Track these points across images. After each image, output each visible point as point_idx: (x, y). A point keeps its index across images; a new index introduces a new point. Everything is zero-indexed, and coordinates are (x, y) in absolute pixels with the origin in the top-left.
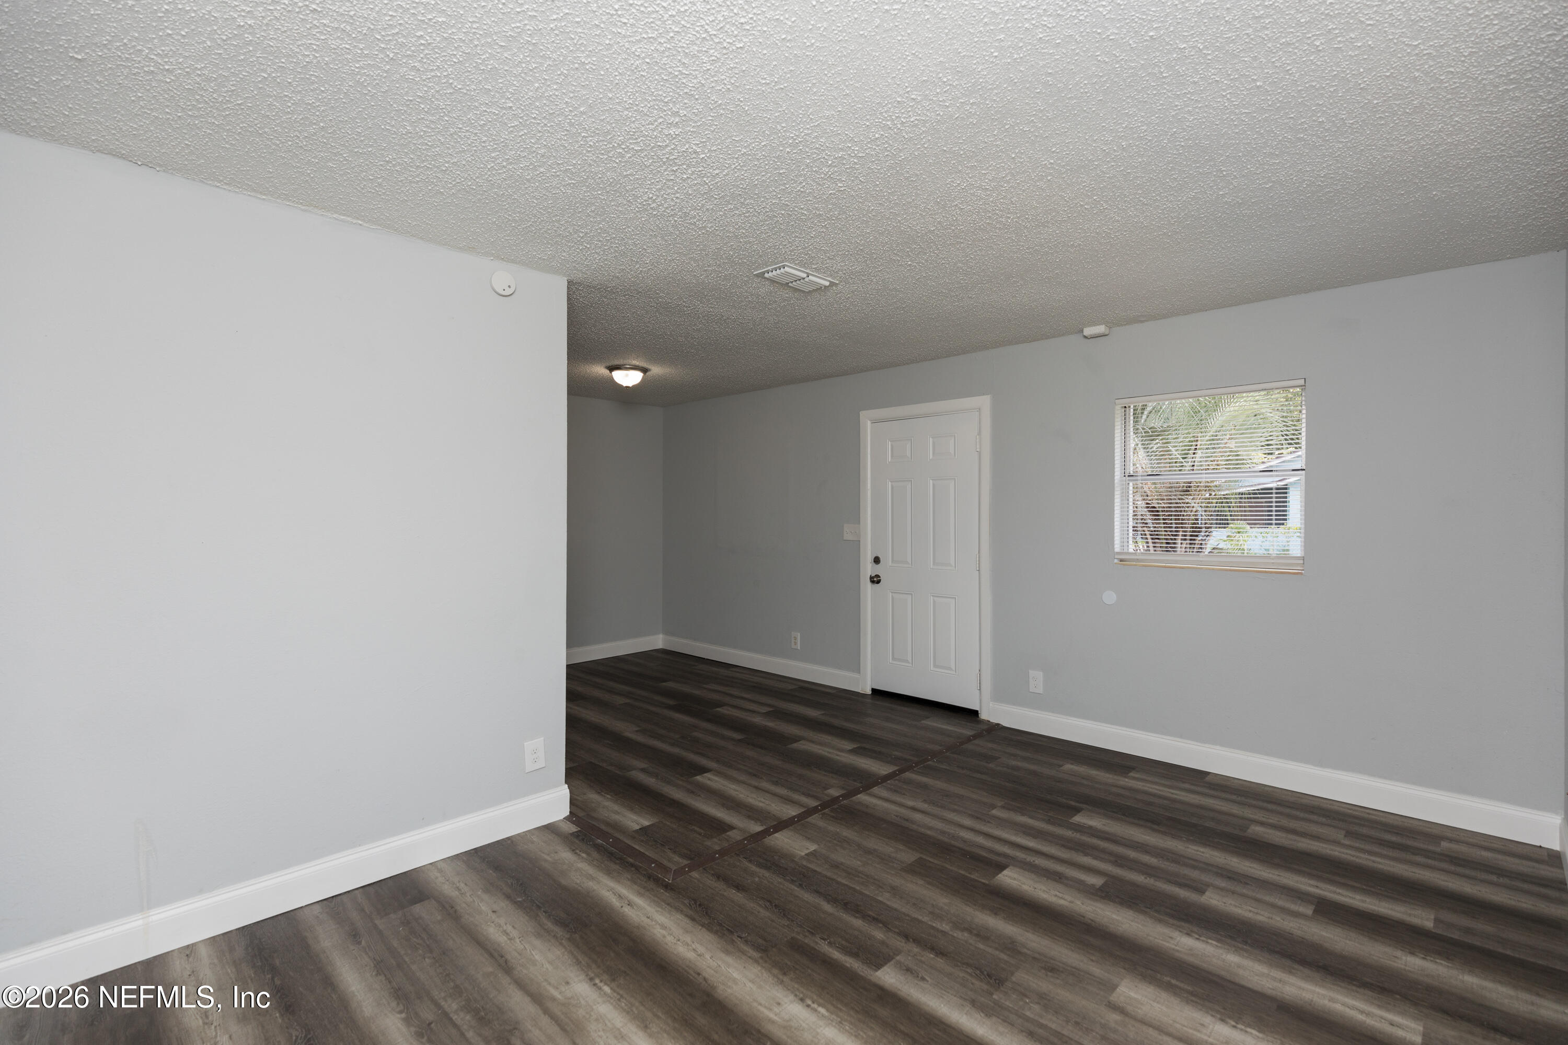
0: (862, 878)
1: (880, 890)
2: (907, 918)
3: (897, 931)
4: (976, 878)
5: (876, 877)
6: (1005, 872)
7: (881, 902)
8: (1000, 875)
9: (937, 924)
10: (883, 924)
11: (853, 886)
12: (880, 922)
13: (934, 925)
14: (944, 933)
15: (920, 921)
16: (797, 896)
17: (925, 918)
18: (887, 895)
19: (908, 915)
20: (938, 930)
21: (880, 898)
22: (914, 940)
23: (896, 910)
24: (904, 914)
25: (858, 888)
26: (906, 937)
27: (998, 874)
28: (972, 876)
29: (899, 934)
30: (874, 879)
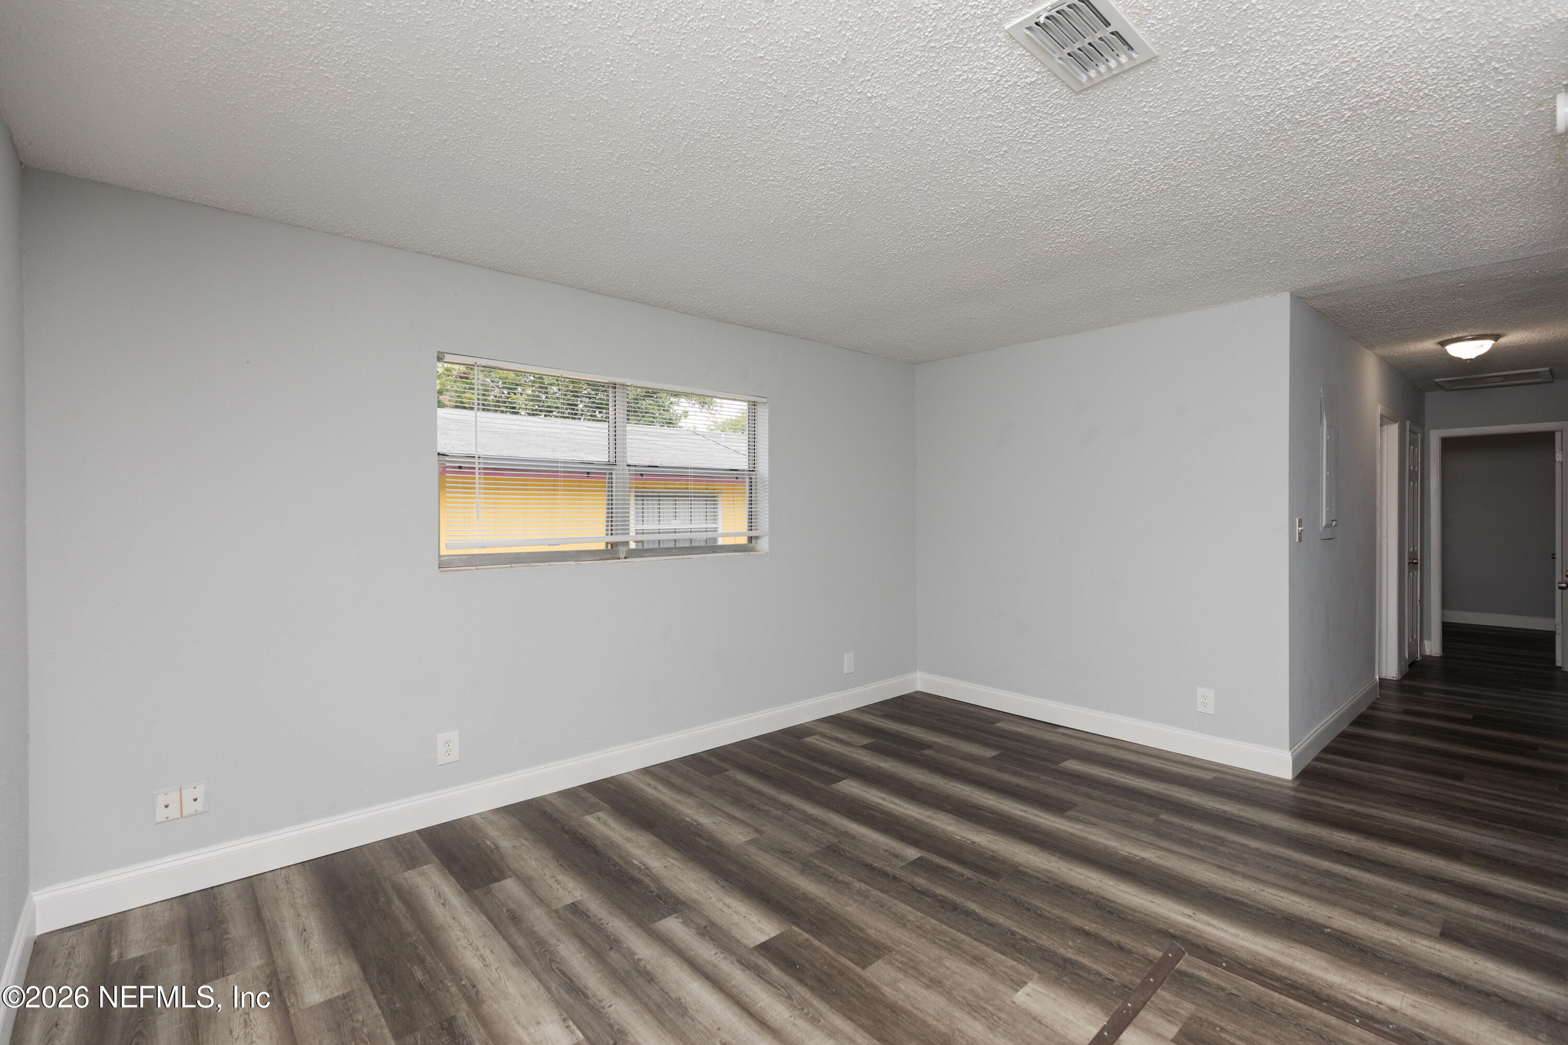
0: (941, 940)
1: (918, 924)
2: (892, 894)
3: (902, 883)
4: (803, 933)
5: (924, 940)
6: (763, 939)
7: (918, 910)
8: (773, 936)
9: (864, 886)
10: (916, 889)
11: (951, 930)
12: (918, 891)
13: (867, 887)
14: (860, 880)
15: (881, 890)
16: (1011, 920)
17: (874, 893)
18: (911, 918)
19: (891, 896)
20: (865, 883)
21: (919, 914)
22: (889, 875)
23: (902, 901)
24: (894, 897)
25: (945, 927)
26: (895, 878)
27: (774, 937)
28: (806, 935)
29: (902, 881)
30: (925, 937)
